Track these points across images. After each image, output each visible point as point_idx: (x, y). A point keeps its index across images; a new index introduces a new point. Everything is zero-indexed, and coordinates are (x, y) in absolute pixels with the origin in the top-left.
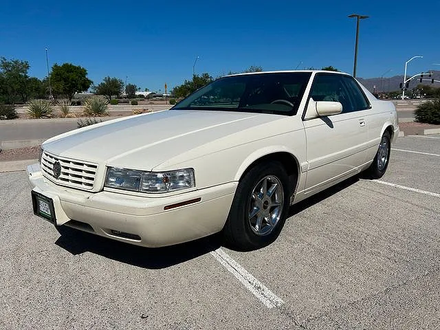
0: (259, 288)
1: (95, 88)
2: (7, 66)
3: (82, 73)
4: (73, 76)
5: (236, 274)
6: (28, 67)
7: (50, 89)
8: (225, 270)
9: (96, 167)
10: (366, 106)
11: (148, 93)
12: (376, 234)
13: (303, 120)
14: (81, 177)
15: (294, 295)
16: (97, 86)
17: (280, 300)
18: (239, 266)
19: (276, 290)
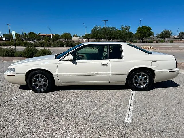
2: (123, 28)
3: (149, 29)
4: (145, 31)
6: (129, 28)
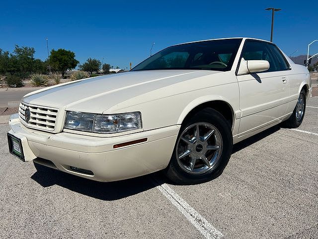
0: (200, 220)
1: (81, 66)
2: (20, 51)
3: (71, 55)
4: (65, 58)
5: (179, 207)
6: (34, 52)
7: (50, 67)
8: (170, 204)
9: (56, 111)
10: (287, 68)
11: (119, 70)
12: (301, 173)
13: (236, 75)
14: (45, 120)
15: (233, 229)
16: (82, 65)
17: (219, 233)
18: (182, 200)
19: (215, 223)
